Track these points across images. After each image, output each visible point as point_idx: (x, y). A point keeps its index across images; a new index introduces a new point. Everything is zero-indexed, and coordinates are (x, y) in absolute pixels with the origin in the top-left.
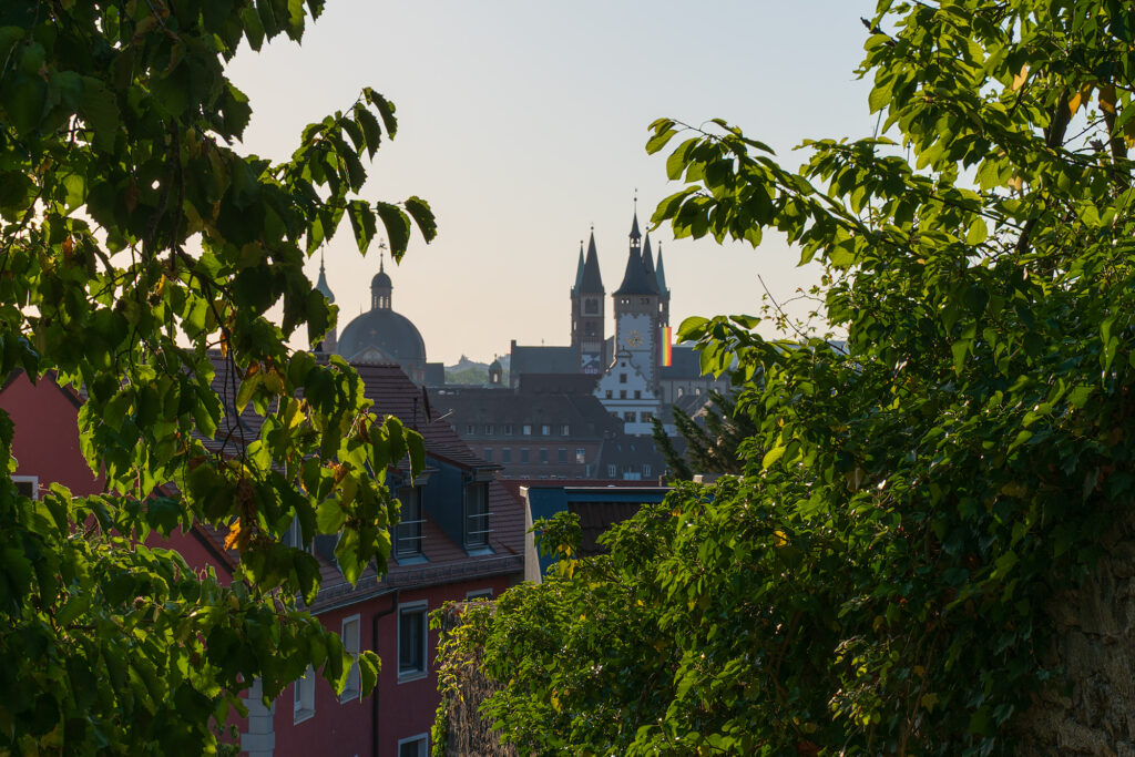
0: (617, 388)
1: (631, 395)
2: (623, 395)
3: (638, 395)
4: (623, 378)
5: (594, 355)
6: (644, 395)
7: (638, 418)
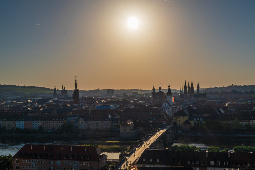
0: (165, 105)
1: (166, 106)
2: (165, 106)
3: (167, 106)
4: (165, 104)
5: (186, 96)
6: (168, 106)
7: (165, 109)
